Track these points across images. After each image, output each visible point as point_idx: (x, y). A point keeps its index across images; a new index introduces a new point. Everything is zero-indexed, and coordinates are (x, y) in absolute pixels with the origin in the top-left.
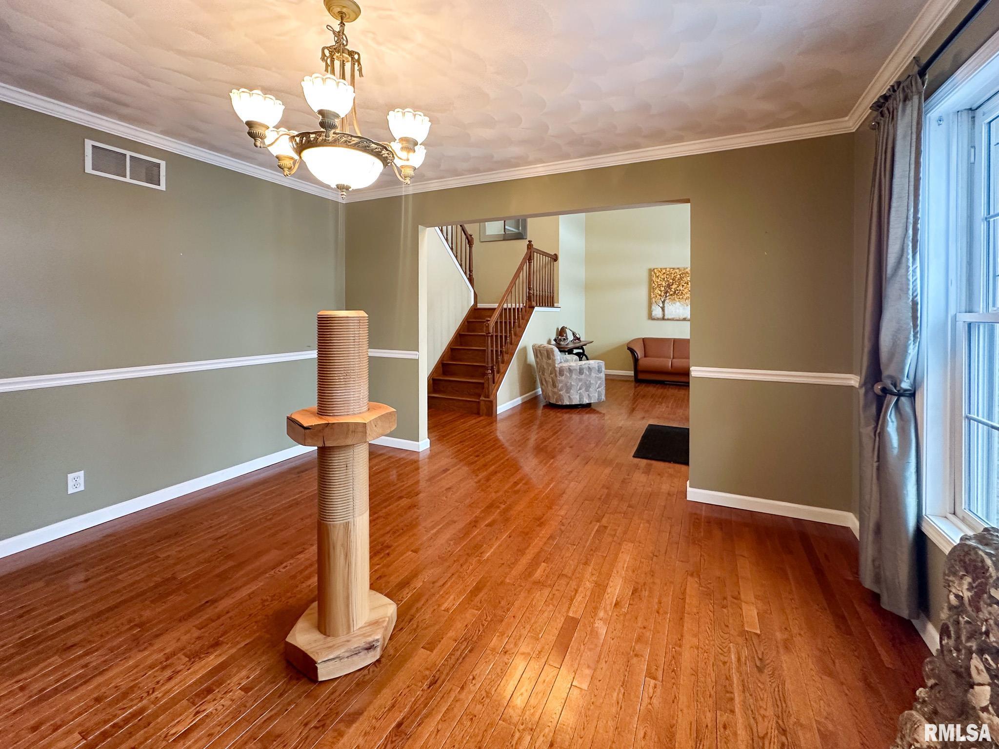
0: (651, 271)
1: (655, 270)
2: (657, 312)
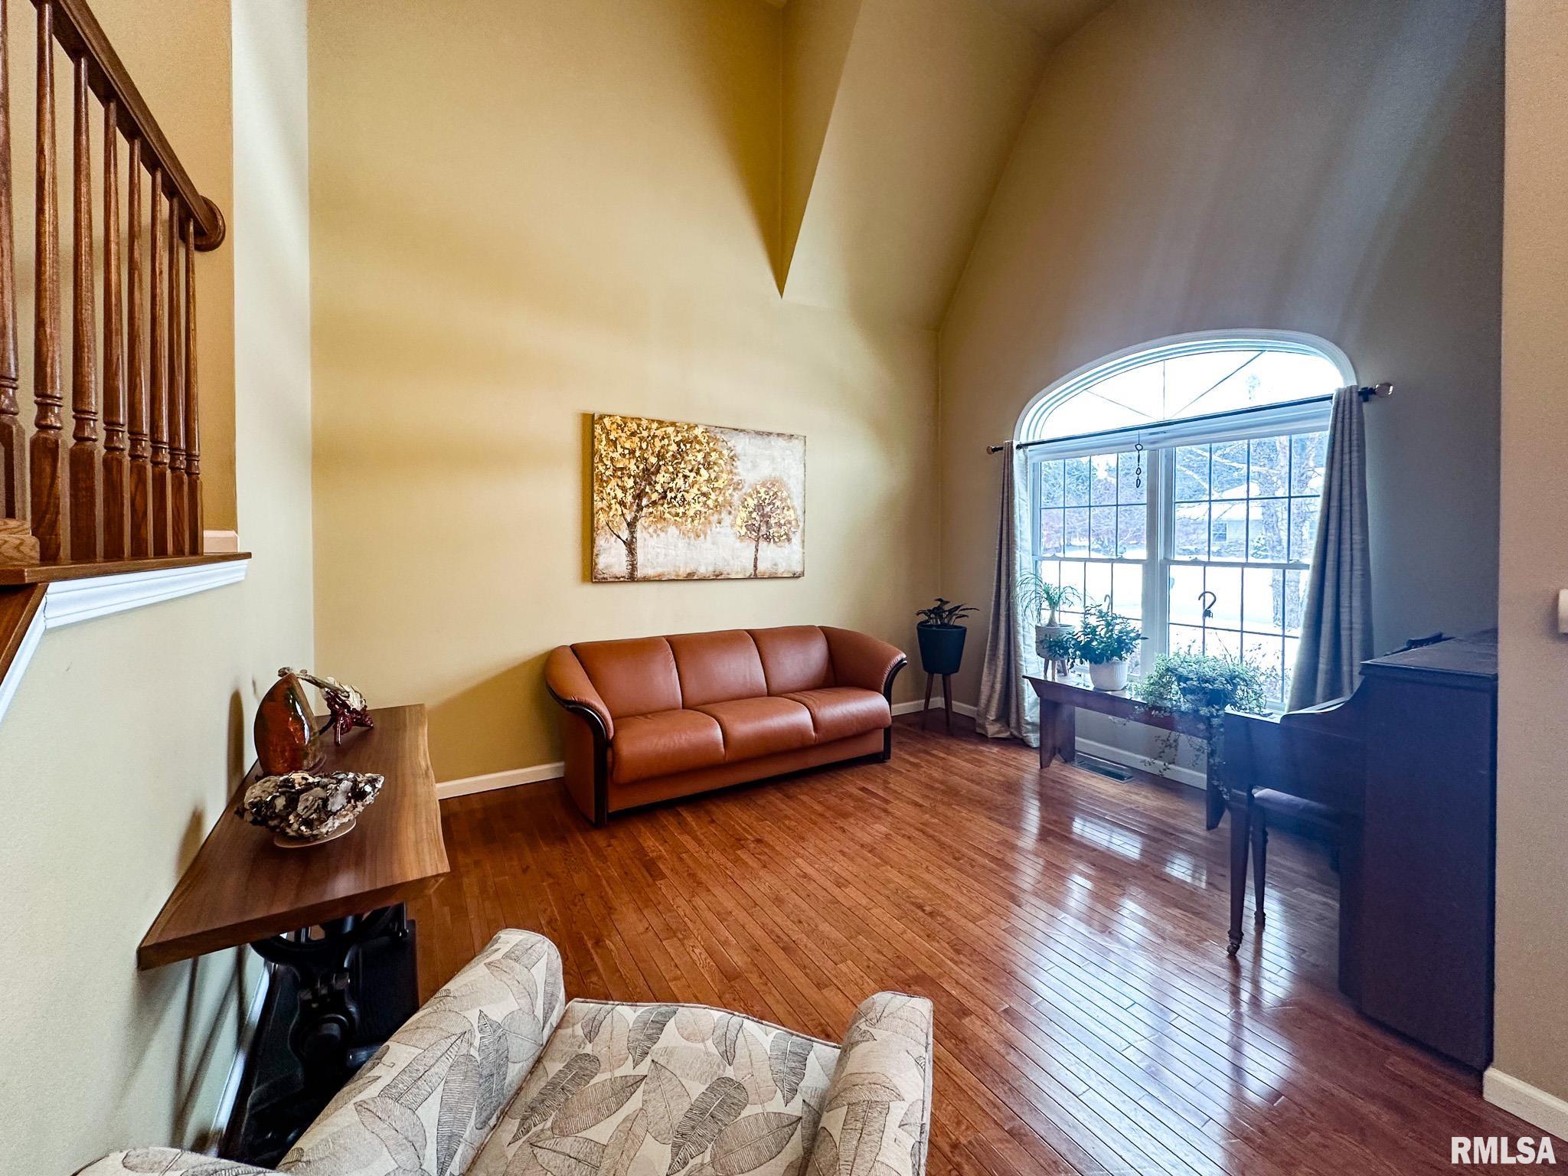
1: (606, 421)
2: (612, 557)
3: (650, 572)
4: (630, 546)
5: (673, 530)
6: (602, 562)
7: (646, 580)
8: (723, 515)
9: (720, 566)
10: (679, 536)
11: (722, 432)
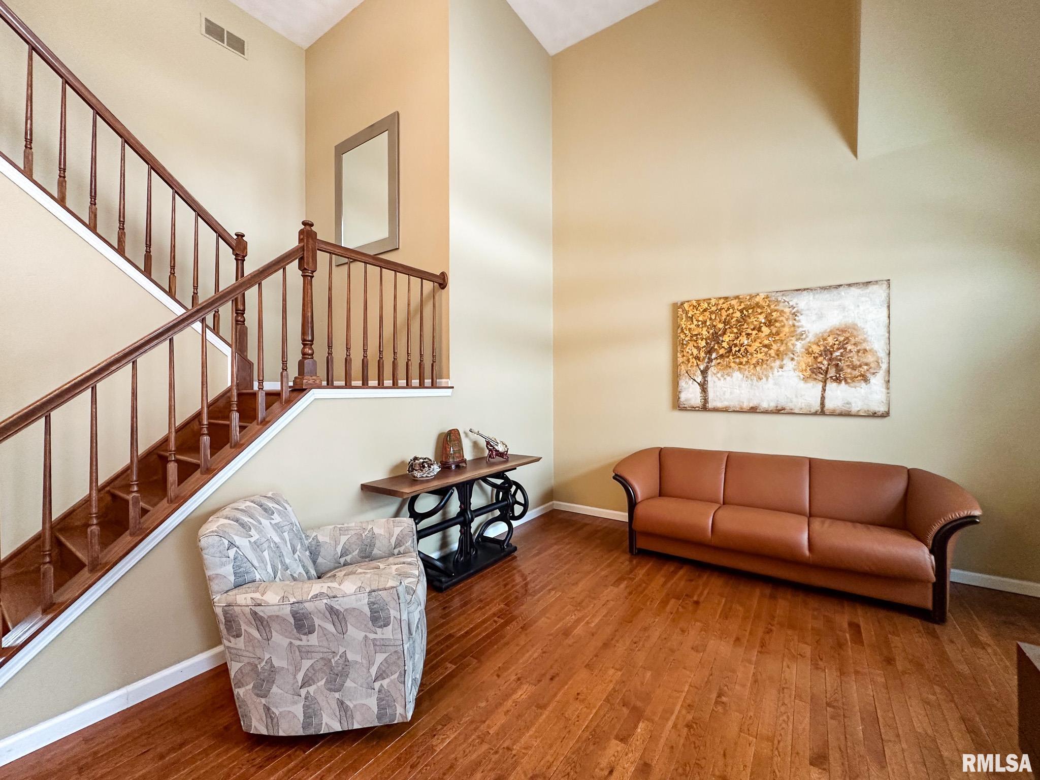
0: (677, 307)
1: (686, 305)
2: (691, 393)
3: (719, 405)
4: (703, 387)
5: (737, 375)
6: (683, 397)
7: (716, 410)
8: (784, 362)
9: (782, 403)
10: (742, 380)
11: (783, 295)
